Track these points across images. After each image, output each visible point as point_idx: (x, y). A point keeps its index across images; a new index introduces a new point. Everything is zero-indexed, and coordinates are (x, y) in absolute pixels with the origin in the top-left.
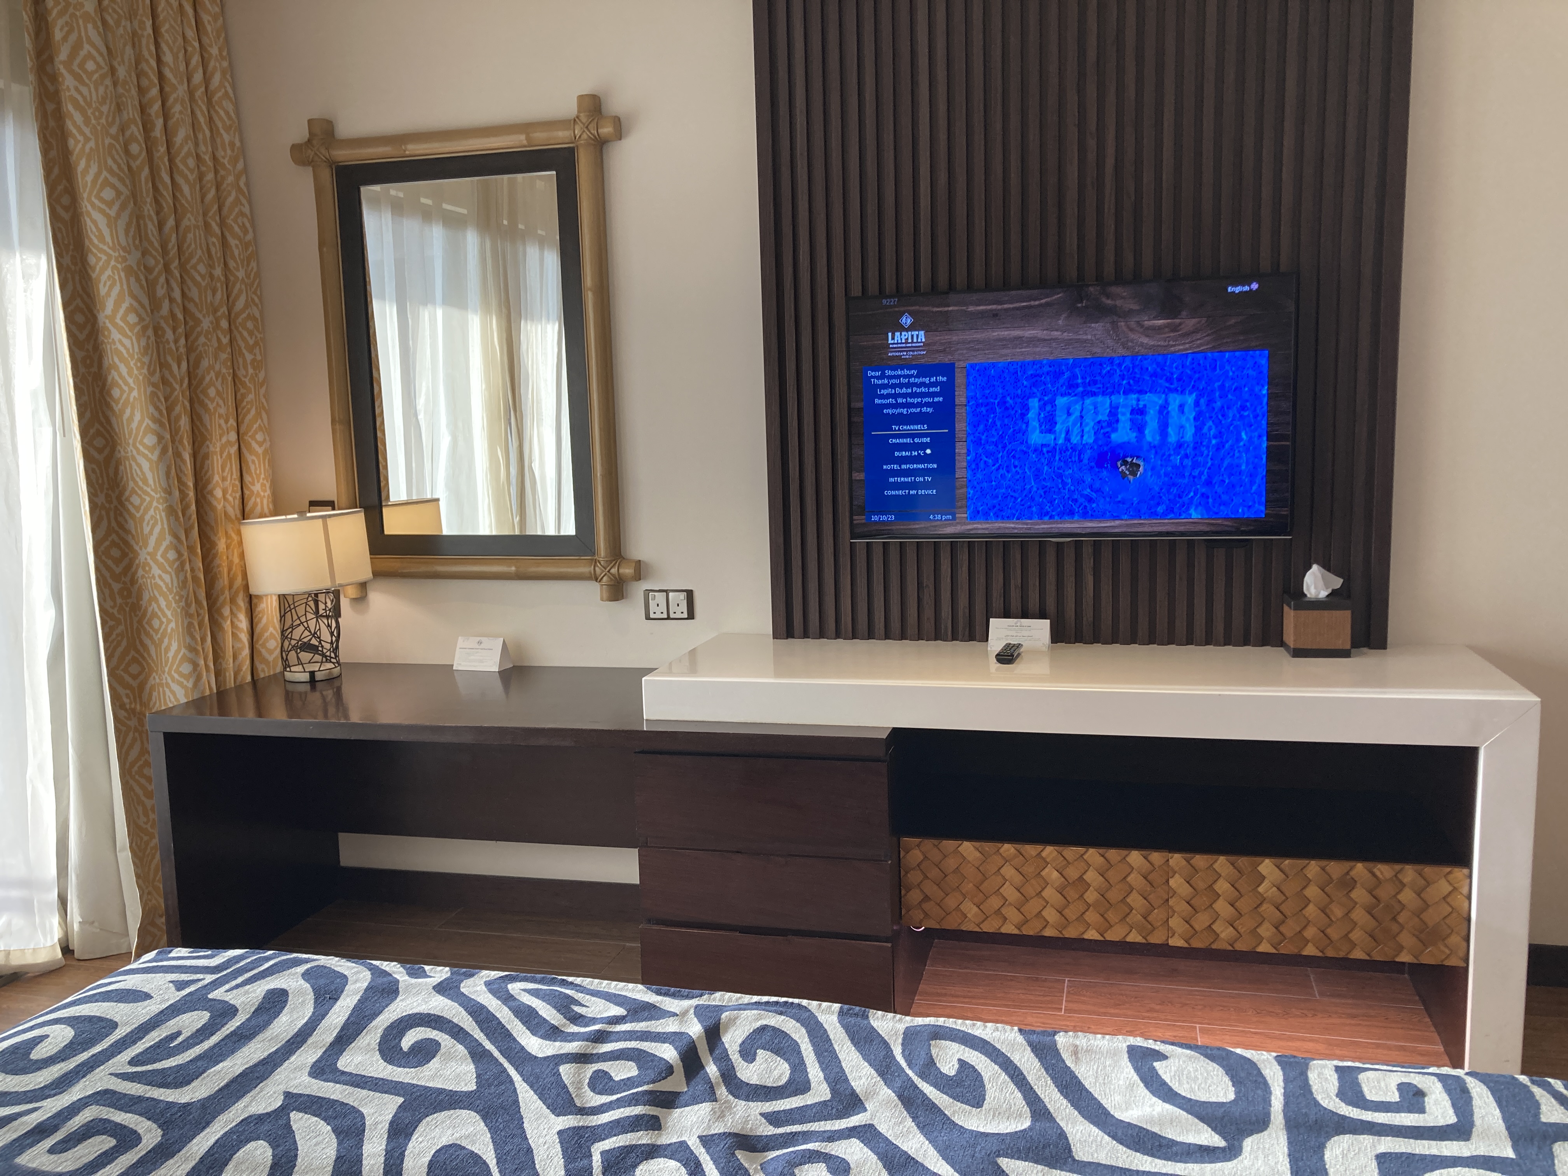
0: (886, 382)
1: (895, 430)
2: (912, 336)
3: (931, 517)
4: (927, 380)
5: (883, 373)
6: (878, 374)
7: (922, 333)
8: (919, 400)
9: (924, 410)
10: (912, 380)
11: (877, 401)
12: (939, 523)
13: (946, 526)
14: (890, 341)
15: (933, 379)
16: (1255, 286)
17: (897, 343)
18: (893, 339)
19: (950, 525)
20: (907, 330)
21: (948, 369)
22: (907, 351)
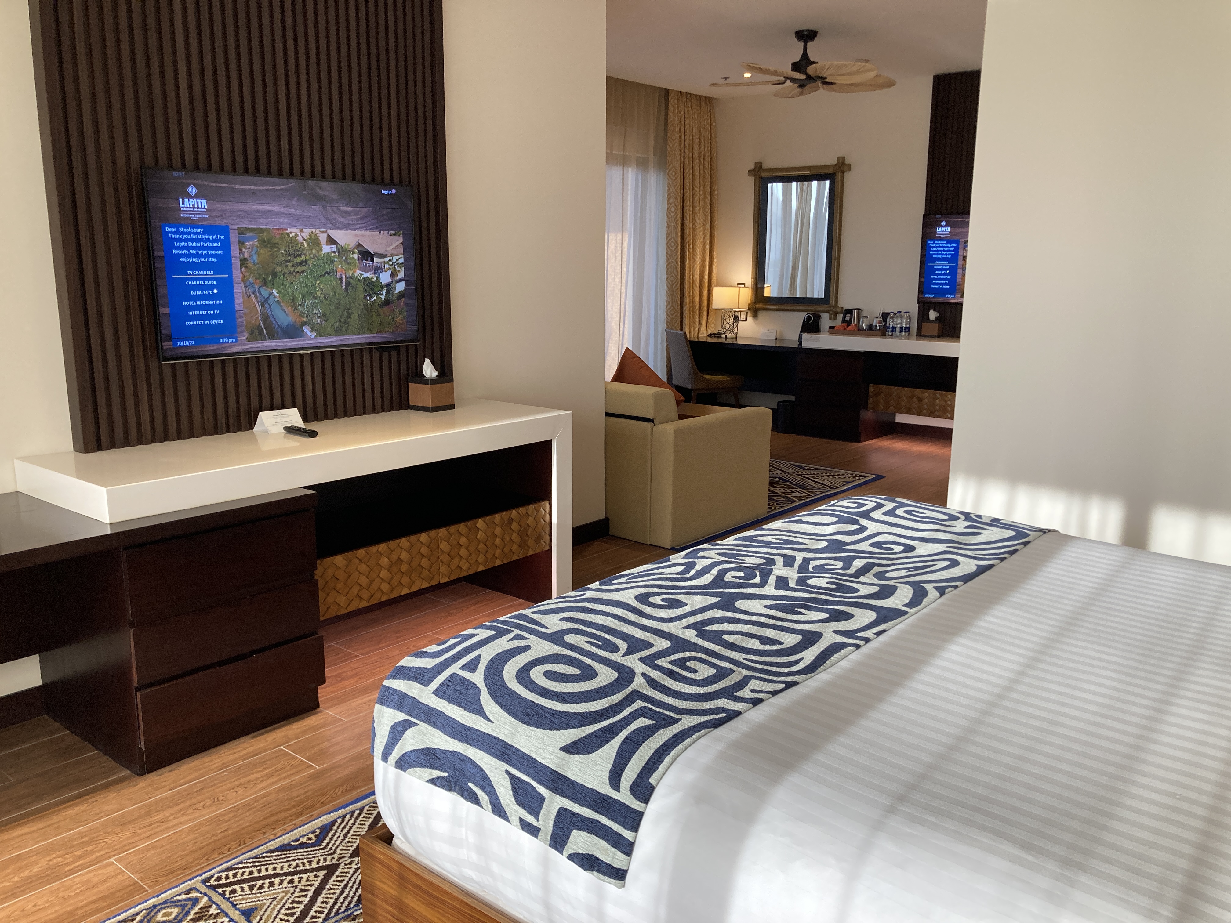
0: (181, 237)
1: (190, 275)
2: (198, 203)
3: (221, 340)
4: (210, 237)
5: (178, 230)
6: (174, 230)
7: (204, 201)
8: (206, 252)
9: (210, 259)
10: (200, 236)
11: (174, 251)
12: (226, 345)
13: (231, 347)
14: (181, 205)
15: (215, 237)
16: (394, 191)
17: (187, 208)
18: (183, 203)
19: (235, 346)
20: (193, 198)
21: (225, 230)
22: (194, 214)
